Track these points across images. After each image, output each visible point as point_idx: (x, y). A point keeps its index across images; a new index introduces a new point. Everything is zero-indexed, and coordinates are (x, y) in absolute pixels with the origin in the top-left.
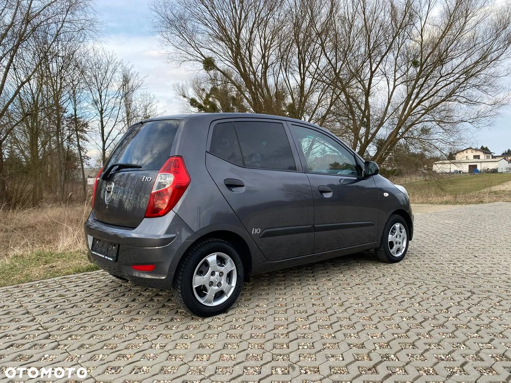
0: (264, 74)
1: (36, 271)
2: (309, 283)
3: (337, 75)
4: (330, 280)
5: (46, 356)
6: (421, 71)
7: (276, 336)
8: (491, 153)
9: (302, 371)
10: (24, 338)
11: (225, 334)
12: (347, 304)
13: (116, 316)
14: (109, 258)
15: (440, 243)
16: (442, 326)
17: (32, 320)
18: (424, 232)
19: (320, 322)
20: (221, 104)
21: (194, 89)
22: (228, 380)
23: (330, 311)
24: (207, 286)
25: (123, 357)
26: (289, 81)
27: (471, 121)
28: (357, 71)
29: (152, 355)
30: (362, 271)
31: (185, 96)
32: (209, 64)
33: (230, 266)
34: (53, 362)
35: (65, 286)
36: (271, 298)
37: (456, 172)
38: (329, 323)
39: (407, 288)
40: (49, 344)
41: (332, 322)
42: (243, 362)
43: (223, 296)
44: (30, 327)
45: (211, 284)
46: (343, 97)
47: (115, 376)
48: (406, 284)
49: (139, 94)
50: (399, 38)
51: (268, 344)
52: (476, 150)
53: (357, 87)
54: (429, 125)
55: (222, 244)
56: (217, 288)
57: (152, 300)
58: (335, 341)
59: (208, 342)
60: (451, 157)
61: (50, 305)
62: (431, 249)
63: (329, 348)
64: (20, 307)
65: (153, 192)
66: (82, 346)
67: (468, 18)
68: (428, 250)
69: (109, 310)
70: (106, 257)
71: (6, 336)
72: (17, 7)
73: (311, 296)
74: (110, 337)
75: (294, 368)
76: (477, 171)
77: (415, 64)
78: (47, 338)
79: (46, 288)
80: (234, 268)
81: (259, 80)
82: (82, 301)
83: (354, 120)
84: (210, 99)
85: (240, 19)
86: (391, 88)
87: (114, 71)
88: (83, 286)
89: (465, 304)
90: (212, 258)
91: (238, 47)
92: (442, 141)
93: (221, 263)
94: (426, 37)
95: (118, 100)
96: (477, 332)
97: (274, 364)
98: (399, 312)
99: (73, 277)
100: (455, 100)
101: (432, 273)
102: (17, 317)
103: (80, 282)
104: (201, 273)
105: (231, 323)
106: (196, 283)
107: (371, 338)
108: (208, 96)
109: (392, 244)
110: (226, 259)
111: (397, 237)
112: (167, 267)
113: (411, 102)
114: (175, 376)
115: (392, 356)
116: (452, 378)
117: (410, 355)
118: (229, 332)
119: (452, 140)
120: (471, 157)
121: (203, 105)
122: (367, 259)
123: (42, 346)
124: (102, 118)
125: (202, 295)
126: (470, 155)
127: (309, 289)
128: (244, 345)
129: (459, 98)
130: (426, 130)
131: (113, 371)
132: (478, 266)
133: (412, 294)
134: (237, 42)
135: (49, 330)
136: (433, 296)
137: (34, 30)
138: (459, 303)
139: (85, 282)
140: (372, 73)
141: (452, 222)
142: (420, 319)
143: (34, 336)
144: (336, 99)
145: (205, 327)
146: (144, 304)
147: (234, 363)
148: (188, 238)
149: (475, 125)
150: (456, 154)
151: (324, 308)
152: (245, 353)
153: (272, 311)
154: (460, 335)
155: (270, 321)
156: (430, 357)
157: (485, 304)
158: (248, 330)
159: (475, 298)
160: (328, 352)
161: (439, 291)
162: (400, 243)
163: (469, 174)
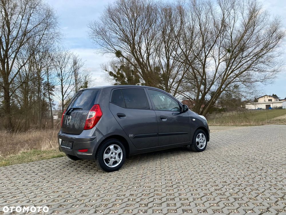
0: (148, 58)
1: (34, 158)
2: (157, 160)
3: (187, 57)
4: (167, 159)
5: (44, 185)
6: (232, 55)
7: (137, 177)
8: (278, 98)
9: (144, 187)
10: (34, 180)
11: (116, 177)
12: (171, 167)
13: (72, 173)
14: (69, 148)
15: (227, 143)
18: (222, 139)
19: (157, 173)
20: (126, 74)
21: (112, 66)
22: (115, 190)
23: (162, 169)
24: (110, 158)
25: (75, 184)
26: (161, 62)
27: (261, 81)
28: (198, 55)
29: (86, 184)
30: (183, 155)
31: (106, 71)
32: (119, 54)
33: (119, 150)
35: (48, 163)
36: (139, 165)
37: (259, 109)
38: (160, 173)
39: (200, 161)
40: (45, 181)
41: (162, 173)
42: (122, 185)
43: (117, 163)
44: (36, 176)
45: (111, 158)
46: (191, 70)
47: (72, 189)
48: (200, 160)
49: (82, 70)
50: (220, 37)
51: (133, 180)
52: (270, 96)
53: (199, 64)
54: (238, 83)
55: (116, 141)
56: (114, 159)
57: (87, 167)
58: (161, 178)
59: (109, 180)
60: (256, 100)
61: (43, 170)
62: (220, 146)
64: (30, 170)
65: (87, 119)
66: (58, 182)
67: (255, 27)
69: (68, 171)
70: (67, 148)
71: (27, 179)
72: (20, 27)
73: (156, 165)
74: (69, 179)
75: (141, 186)
76: (271, 108)
77: (229, 51)
79: (40, 164)
80: (122, 151)
81: (145, 62)
82: (57, 168)
83: (197, 81)
84: (120, 72)
85: (135, 30)
86: (217, 64)
87: (69, 58)
89: (221, 166)
90: (112, 147)
91: (134, 44)
92: (245, 92)
93: (116, 149)
94: (234, 37)
95: (71, 73)
96: (220, 175)
97: (133, 185)
98: (192, 169)
99: (52, 160)
100: (253, 69)
101: (215, 156)
102: (30, 173)
103: (55, 161)
104: (107, 153)
105: (119, 174)
106: (105, 156)
107: (175, 178)
108: (119, 70)
109: (198, 143)
110: (118, 148)
111: (200, 140)
112: (92, 150)
113: (227, 71)
115: (181, 183)
116: (200, 188)
118: (118, 177)
119: (251, 91)
120: (267, 101)
121: (116, 75)
124: (62, 83)
125: (108, 163)
126: (267, 99)
127: (156, 162)
128: (123, 180)
130: (236, 86)
132: (238, 152)
133: (201, 163)
134: (133, 42)
135: (44, 177)
136: (209, 164)
137: (28, 40)
139: (57, 161)
140: (206, 57)
142: (198, 171)
143: (39, 179)
144: (187, 70)
145: (108, 175)
146: (83, 168)
147: (118, 185)
148: (102, 138)
149: (264, 83)
150: (258, 99)
151: (160, 168)
152: (123, 182)
153: (138, 170)
154: (212, 176)
155: (136, 173)
156: (195, 183)
157: (230, 166)
158: (126, 176)
159: (228, 164)
160: (156, 182)
161: (214, 162)
162: (202, 143)
163: (266, 110)
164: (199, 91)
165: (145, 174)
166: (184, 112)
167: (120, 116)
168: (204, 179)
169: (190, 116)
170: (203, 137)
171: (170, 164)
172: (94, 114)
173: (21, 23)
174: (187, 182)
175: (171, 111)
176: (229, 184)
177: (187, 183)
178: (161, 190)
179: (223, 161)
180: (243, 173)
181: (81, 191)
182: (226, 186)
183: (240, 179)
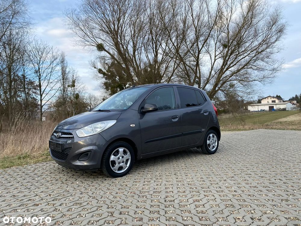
8: (282, 99)
27: (260, 80)
32: (100, 47)
37: (261, 111)
52: (273, 97)
54: (235, 82)
60: (259, 102)
76: (274, 110)
86: (213, 61)
92: (242, 92)
100: (250, 68)
119: (248, 91)
120: (270, 102)
126: (270, 100)
129: (253, 67)
130: (232, 86)
140: (199, 52)
144: (177, 67)
149: (262, 83)
150: (261, 100)
163: (268, 112)
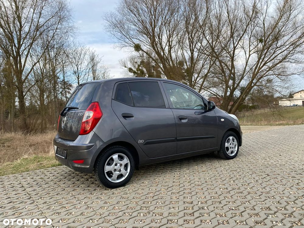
0: (170, 51)
1: (32, 166)
2: (176, 171)
3: (213, 49)
4: (189, 169)
5: (26, 207)
6: (265, 45)
7: (147, 198)
9: (154, 215)
10: (18, 199)
11: (120, 197)
12: (193, 182)
13: (67, 189)
14: (63, 157)
15: (263, 148)
16: (241, 193)
17: (24, 190)
18: (256, 142)
19: (174, 191)
20: (146, 70)
21: (131, 62)
22: (114, 219)
23: (181, 185)
24: (113, 171)
25: (64, 208)
26: (184, 55)
27: (299, 73)
28: (226, 46)
29: (79, 207)
30: (209, 164)
31: (126, 67)
32: (138, 48)
33: (126, 161)
34: (29, 210)
35: (45, 173)
36: (152, 179)
37: (294, 105)
38: (178, 191)
39: (231, 173)
40: (29, 202)
41: (180, 191)
42: (124, 210)
43: (123, 177)
44: (22, 193)
45: (115, 170)
46: (218, 63)
47: (58, 216)
48: (231, 171)
49: (99, 67)
50: (251, 26)
51: (141, 202)
53: (227, 57)
54: (272, 77)
55: (121, 149)
56: (118, 172)
57: (88, 180)
58: (178, 200)
59: (110, 200)
60: (291, 96)
61: (35, 183)
62: (255, 151)
63: (173, 204)
64: (19, 184)
65: (83, 121)
66: (45, 203)
67: (291, 12)
68: (254, 152)
69: (64, 185)
70: (62, 157)
71: (9, 198)
72: (32, 22)
73: (174, 178)
74: (60, 198)
75: (149, 213)
77: (261, 41)
78: (29, 199)
79: (35, 175)
80: (129, 162)
81: (167, 55)
82: (52, 181)
83: (225, 76)
84: (140, 68)
85: (154, 21)
86: (248, 56)
87: (85, 54)
88: (54, 173)
89: (260, 182)
90: (115, 157)
91: (154, 36)
92: (280, 87)
93: (121, 159)
94: (267, 24)
96: (259, 196)
97: (140, 211)
98: (220, 185)
99: (50, 169)
100: (288, 61)
101: (249, 165)
102: (17, 189)
103: (53, 172)
104: (109, 164)
105: (125, 192)
106: (106, 169)
107: (198, 199)
108: (139, 66)
109: (227, 148)
110: (124, 157)
111: (231, 144)
112: (90, 161)
113: (259, 64)
114: (87, 217)
115: (206, 208)
116: (233, 218)
117: (216, 207)
118: (123, 196)
119: (286, 86)
121: (136, 71)
122: (215, 158)
123: (26, 202)
124: (78, 81)
125: (110, 177)
127: (175, 174)
128: (128, 202)
129: (291, 60)
130: (270, 80)
131: (57, 214)
132: (279, 161)
133: (232, 176)
134: (154, 33)
135: (31, 195)
136: (243, 177)
137: (41, 34)
138: (257, 181)
139: (56, 171)
140: (235, 48)
141: (276, 136)
142: (229, 189)
143: (23, 198)
144: (213, 64)
145: (111, 193)
146: (82, 182)
147: (119, 210)
148: (102, 146)
149: (301, 76)
150: (294, 94)
151: (179, 184)
152: (127, 206)
153: (149, 186)
154: (249, 197)
155: (146, 190)
156: (226, 208)
157: (272, 181)
158: (133, 195)
159: (268, 178)
160: (171, 206)
161: (249, 175)
162: (233, 148)
163: (302, 107)
164: (227, 86)
165: (157, 193)
166: (210, 110)
167: (126, 116)
168: (238, 203)
169: (217, 115)
170: (234, 142)
171: (192, 178)
172: (91, 114)
173: (33, 17)
174: (214, 207)
175: (193, 109)
176: (275, 213)
177: (213, 209)
178: (176, 221)
179: (261, 174)
180: (292, 193)
181: (69, 219)
182: (271, 216)
183: (289, 203)
